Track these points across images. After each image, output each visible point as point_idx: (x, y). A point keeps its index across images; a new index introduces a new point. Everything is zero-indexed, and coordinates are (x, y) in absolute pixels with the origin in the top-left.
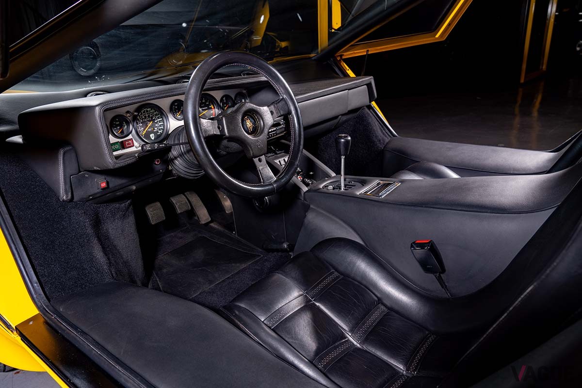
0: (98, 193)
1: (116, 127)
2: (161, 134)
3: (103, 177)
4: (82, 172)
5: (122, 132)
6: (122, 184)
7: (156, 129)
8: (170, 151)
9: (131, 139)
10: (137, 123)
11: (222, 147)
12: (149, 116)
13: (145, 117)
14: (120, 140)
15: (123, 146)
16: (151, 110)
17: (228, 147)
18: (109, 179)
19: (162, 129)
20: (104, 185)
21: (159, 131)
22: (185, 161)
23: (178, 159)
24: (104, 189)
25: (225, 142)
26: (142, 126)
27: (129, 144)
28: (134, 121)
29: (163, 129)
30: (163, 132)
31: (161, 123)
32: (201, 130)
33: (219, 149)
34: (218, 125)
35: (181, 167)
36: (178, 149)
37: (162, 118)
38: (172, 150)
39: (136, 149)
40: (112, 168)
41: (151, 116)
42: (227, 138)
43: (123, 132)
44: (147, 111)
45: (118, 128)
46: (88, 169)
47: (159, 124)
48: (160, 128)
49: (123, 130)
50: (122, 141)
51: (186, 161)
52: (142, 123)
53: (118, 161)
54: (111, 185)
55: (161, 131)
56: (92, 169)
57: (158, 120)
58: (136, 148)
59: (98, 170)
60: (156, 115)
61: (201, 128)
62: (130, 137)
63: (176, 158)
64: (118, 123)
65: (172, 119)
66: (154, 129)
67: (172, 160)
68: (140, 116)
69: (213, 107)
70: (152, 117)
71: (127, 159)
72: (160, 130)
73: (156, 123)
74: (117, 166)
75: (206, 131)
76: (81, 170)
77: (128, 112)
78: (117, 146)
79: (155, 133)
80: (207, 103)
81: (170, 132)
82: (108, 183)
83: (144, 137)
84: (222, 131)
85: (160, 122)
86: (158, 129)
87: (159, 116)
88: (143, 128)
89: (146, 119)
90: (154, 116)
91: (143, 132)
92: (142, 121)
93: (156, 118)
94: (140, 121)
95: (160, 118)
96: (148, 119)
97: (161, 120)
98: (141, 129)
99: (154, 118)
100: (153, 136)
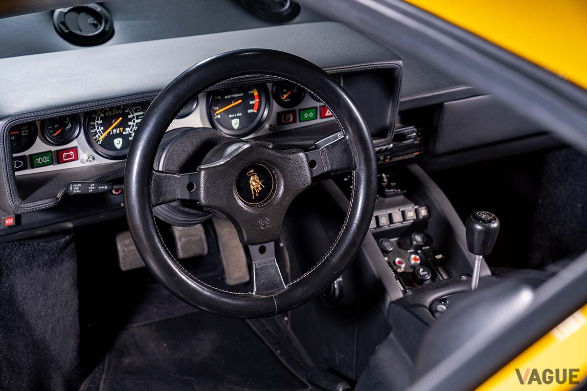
1: (52, 125)
5: (61, 134)
6: (45, 220)
7: (127, 129)
9: (75, 148)
14: (54, 149)
15: (58, 158)
20: (10, 221)
21: (133, 134)
24: (10, 226)
26: (101, 125)
27: (69, 156)
31: (140, 121)
39: (81, 165)
43: (63, 135)
45: (56, 126)
47: (137, 121)
49: (63, 131)
50: (58, 150)
52: (102, 119)
54: (24, 221)
57: (135, 114)
58: (82, 162)
60: (132, 106)
62: (74, 144)
66: (124, 130)
69: (256, 94)
70: (124, 110)
71: (40, 203)
73: (130, 120)
78: (46, 159)
79: (125, 137)
83: (101, 145)
84: (195, 193)
85: (138, 118)
86: (131, 131)
87: (137, 107)
88: (102, 128)
89: (112, 112)
90: (128, 107)
91: (102, 135)
92: (103, 115)
93: (131, 110)
94: (99, 116)
95: (140, 111)
96: (115, 111)
97: (140, 115)
98: (98, 129)
99: (127, 111)
100: (118, 143)
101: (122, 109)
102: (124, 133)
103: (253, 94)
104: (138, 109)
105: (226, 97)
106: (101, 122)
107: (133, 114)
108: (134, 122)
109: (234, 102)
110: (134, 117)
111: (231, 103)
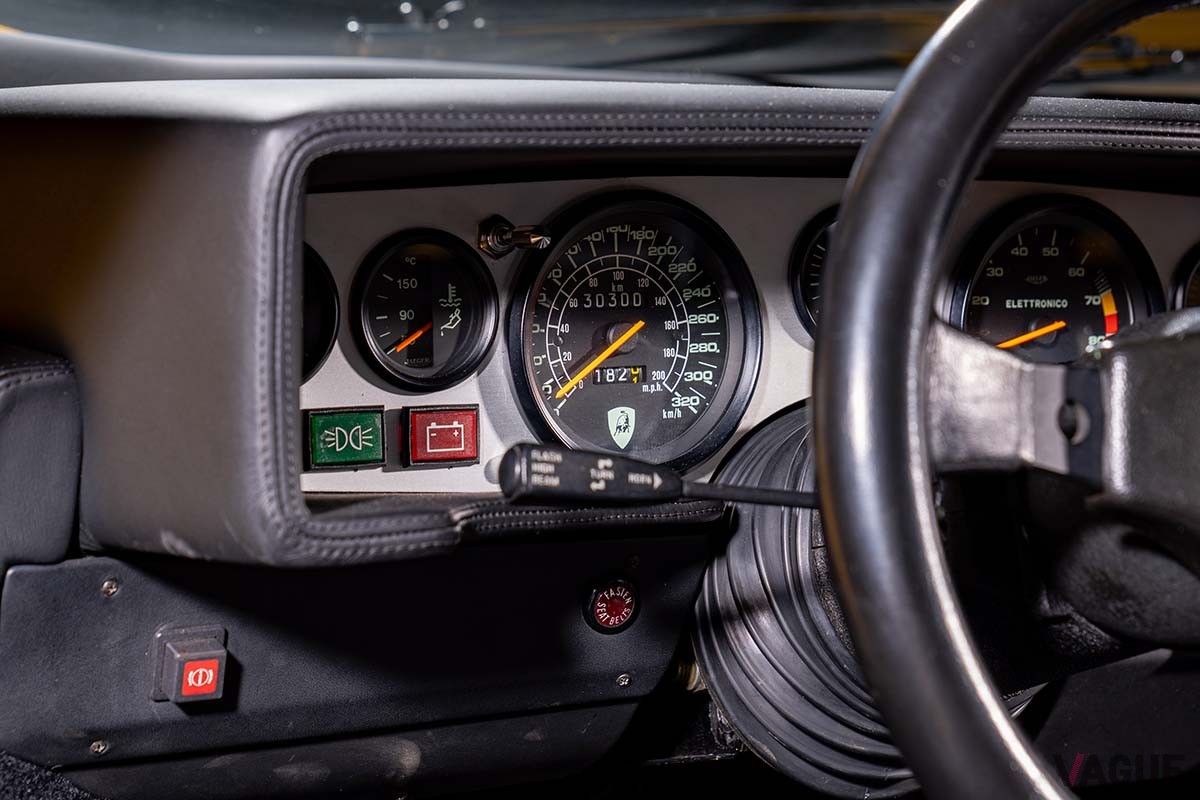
0: (153, 727)
1: (392, 310)
2: (689, 419)
3: (216, 624)
4: (89, 560)
5: (422, 352)
6: (328, 708)
7: (655, 375)
8: (722, 552)
9: (471, 411)
10: (540, 314)
11: (1076, 579)
12: (630, 282)
13: (606, 281)
14: (393, 401)
15: (403, 442)
16: (660, 242)
17: (1120, 592)
18: (251, 646)
19: (700, 386)
20: (203, 679)
21: (680, 401)
22: (805, 644)
23: (765, 621)
24: (195, 707)
25: (1103, 547)
26: (566, 342)
27: (445, 438)
28: (516, 294)
29: (709, 392)
30: (702, 408)
31: (706, 348)
32: (925, 405)
33: (1059, 594)
34: (1069, 402)
35: (770, 682)
36: (772, 543)
37: (719, 308)
38: (734, 548)
40: (267, 558)
41: (644, 283)
42: (1116, 512)
43: (430, 354)
44: (627, 244)
45: (404, 316)
46: (125, 541)
47: (693, 348)
48: (692, 376)
49: (428, 338)
50: (406, 410)
51: (807, 641)
52: (571, 316)
53: (317, 524)
54: (253, 696)
55: (692, 402)
56: (148, 547)
57: (690, 320)
59: (180, 560)
60: (682, 284)
61: (924, 391)
62: (466, 392)
63: (745, 609)
64: (408, 284)
65: (788, 330)
66: (645, 378)
67: (717, 623)
68: (568, 269)
69: (1110, 310)
70: (650, 293)
71: (385, 524)
72: (685, 389)
73: (672, 339)
74: (306, 553)
75: (953, 425)
76: (87, 539)
77: (492, 224)
78: (362, 439)
79: (649, 408)
80: (1073, 272)
81: (749, 422)
82: (233, 672)
83: (562, 419)
84: (1087, 449)
85: (698, 335)
86: (671, 382)
87: (700, 293)
88: (568, 355)
89: (608, 300)
90: (667, 286)
91: (564, 382)
92: (574, 304)
93: (676, 301)
94: (560, 304)
95: (706, 311)
96: (618, 295)
97: (708, 327)
98: (554, 356)
99: (660, 302)
100: (622, 423)
101: (643, 291)
102: (645, 388)
103: (1100, 307)
104: (703, 300)
105: (1009, 304)
106: (565, 328)
107: (681, 317)
108: (683, 351)
109: (1036, 329)
110: (683, 327)
111: (1026, 331)
